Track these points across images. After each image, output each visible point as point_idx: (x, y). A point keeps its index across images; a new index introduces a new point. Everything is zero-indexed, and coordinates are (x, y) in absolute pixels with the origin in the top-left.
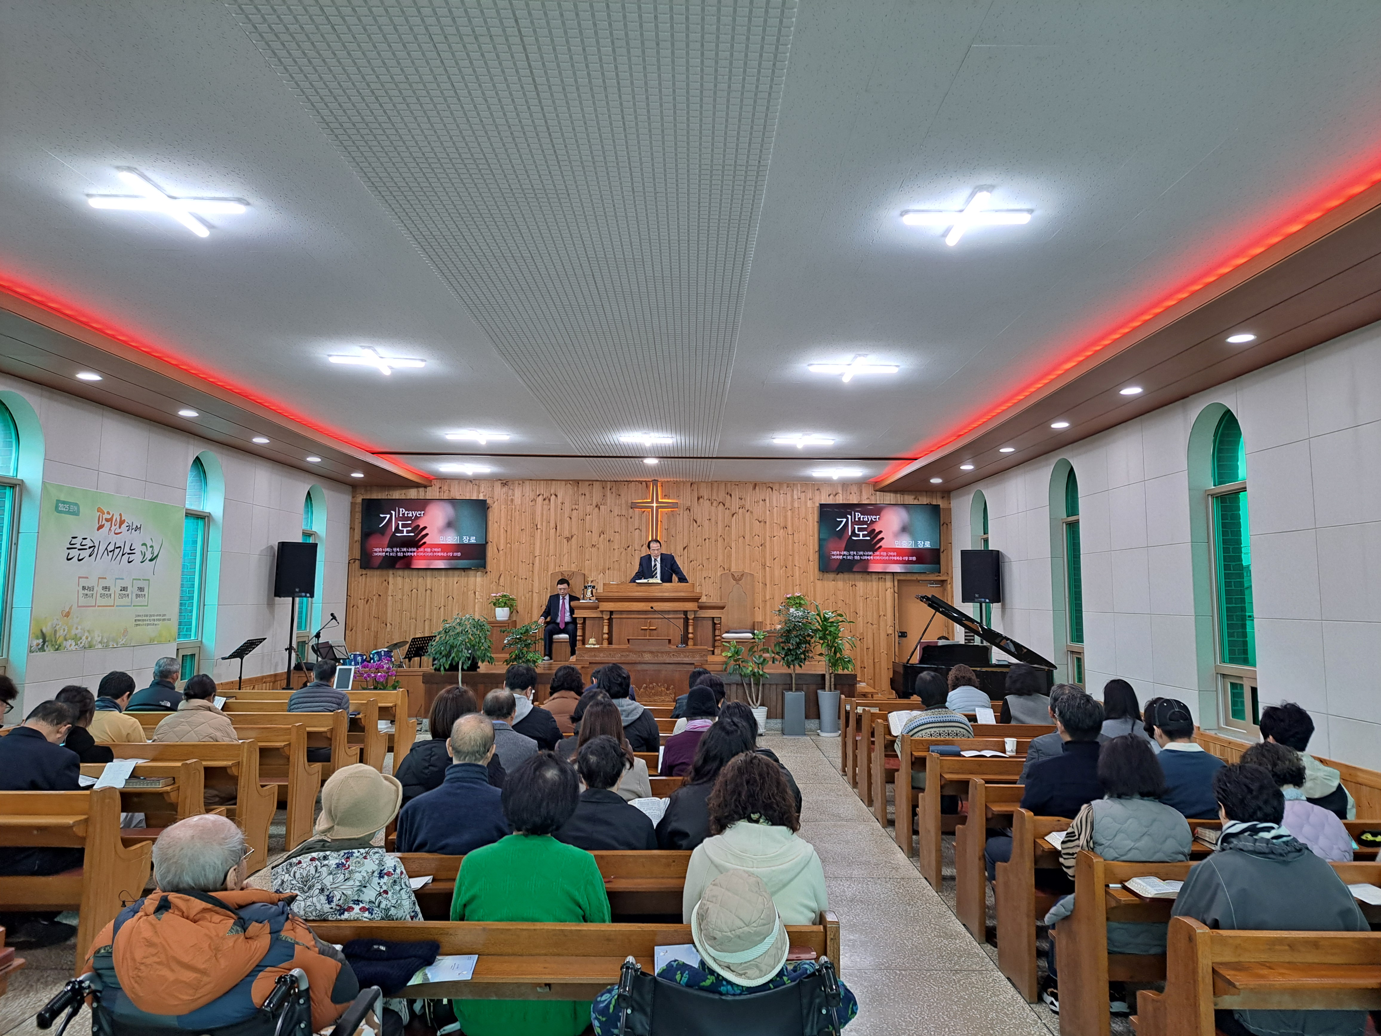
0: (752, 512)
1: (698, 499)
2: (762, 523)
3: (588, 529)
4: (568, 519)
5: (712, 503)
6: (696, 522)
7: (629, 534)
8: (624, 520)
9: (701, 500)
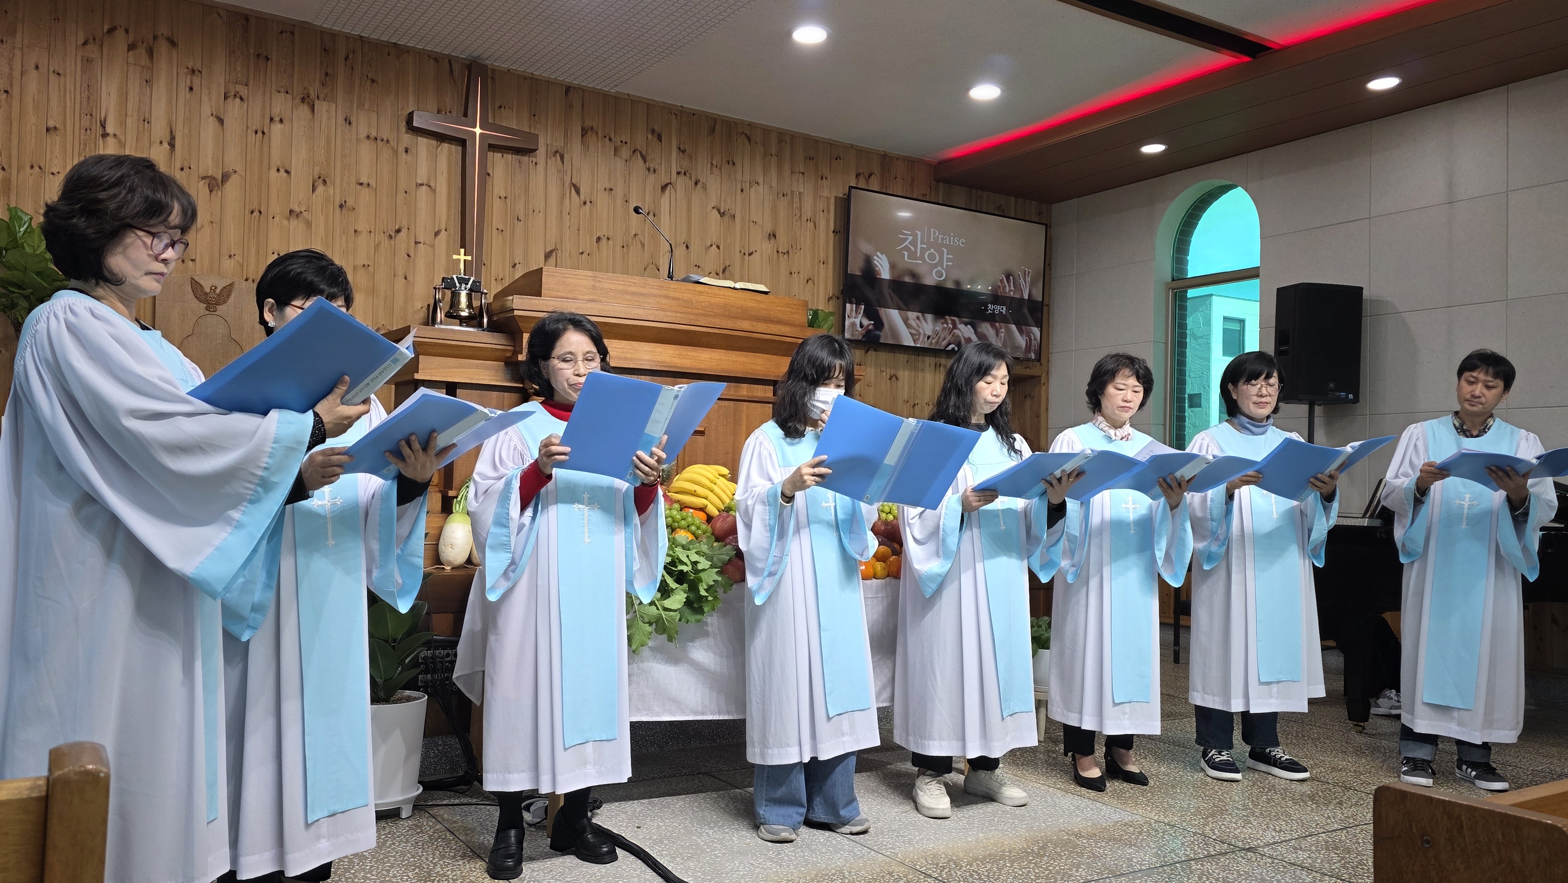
0: (704, 188)
1: (584, 132)
2: (726, 218)
3: (276, 161)
4: (212, 121)
5: (616, 150)
6: (578, 191)
7: (401, 196)
8: (386, 153)
9: (591, 139)
